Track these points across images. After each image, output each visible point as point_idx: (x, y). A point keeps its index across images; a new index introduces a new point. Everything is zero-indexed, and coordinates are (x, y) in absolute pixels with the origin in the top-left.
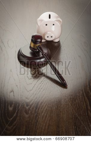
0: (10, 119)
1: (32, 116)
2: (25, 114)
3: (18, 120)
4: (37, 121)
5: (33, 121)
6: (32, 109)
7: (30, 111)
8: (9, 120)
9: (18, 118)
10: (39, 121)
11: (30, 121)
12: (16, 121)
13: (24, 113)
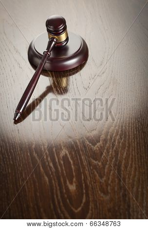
0: (76, 209)
1: (117, 197)
2: (102, 195)
3: (93, 210)
4: (129, 206)
5: (122, 207)
6: (112, 182)
7: (109, 188)
8: (76, 211)
9: (91, 205)
10: (132, 206)
11: (117, 209)
12: (90, 212)
13: (99, 192)
